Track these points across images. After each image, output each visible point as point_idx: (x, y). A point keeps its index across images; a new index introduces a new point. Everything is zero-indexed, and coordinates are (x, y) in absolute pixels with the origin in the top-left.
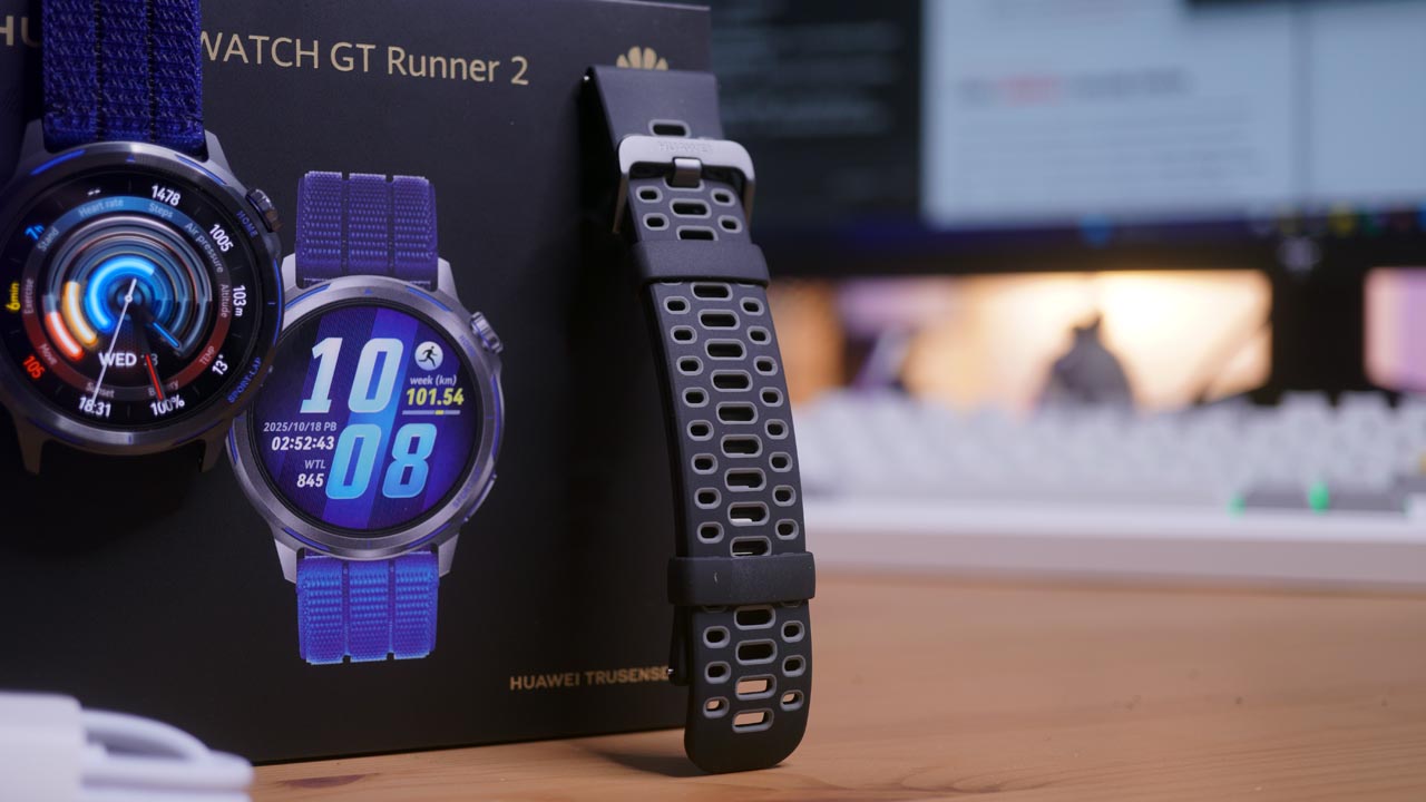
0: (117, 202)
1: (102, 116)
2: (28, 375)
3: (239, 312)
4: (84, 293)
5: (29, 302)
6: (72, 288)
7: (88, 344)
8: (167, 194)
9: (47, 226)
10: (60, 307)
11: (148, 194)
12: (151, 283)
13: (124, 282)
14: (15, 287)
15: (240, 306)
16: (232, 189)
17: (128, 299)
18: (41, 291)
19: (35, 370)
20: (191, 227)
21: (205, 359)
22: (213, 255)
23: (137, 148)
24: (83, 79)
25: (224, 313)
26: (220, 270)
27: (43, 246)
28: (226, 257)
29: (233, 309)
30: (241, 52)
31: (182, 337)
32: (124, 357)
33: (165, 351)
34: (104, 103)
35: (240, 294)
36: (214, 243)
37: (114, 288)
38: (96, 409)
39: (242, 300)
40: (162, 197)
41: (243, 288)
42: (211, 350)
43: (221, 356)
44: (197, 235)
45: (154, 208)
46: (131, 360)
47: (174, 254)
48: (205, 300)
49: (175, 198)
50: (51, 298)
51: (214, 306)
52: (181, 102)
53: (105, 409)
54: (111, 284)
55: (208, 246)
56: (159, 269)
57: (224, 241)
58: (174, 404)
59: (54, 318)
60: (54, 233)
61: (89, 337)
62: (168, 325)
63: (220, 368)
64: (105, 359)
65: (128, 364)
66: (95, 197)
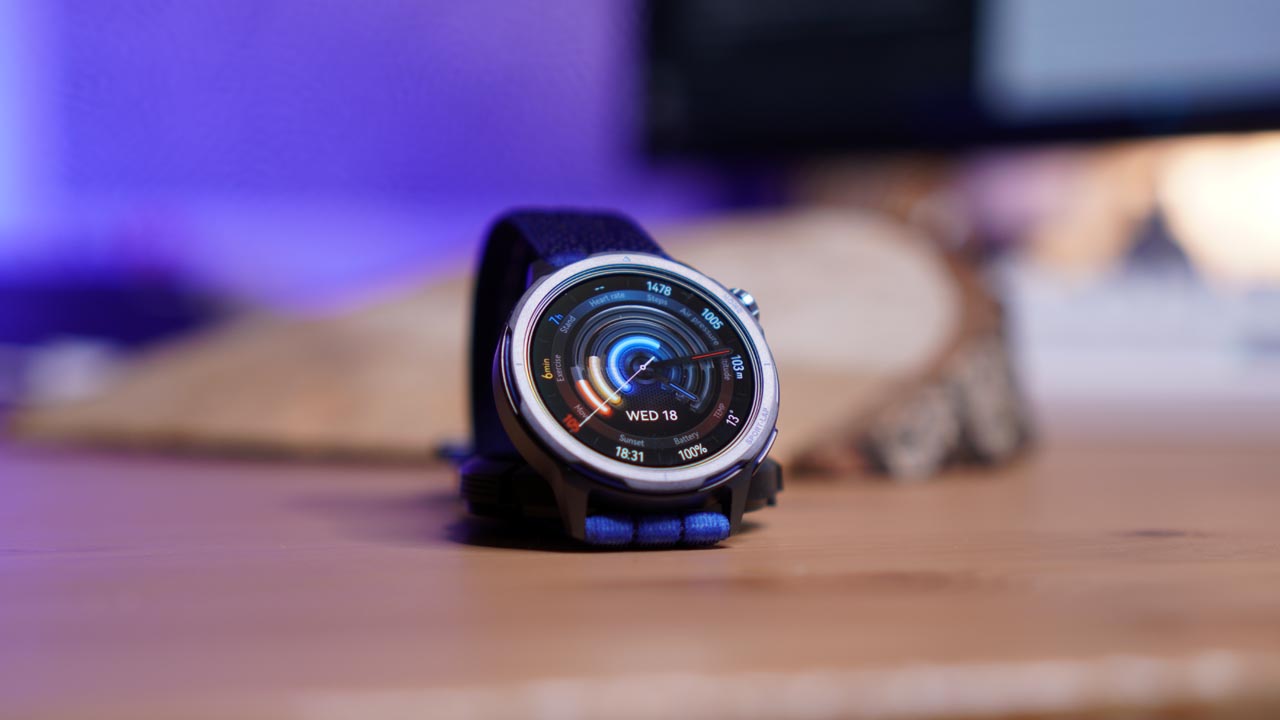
0: (619, 295)
3: (740, 376)
4: (604, 365)
5: (560, 373)
6: (594, 361)
7: (615, 404)
8: (660, 288)
9: (565, 314)
10: (586, 376)
11: (644, 290)
12: (660, 355)
13: (640, 355)
14: (546, 361)
15: (740, 371)
17: (643, 367)
18: (568, 365)
19: (574, 425)
20: (684, 311)
21: (718, 414)
22: (708, 333)
25: (727, 376)
26: (716, 343)
27: (565, 329)
28: (720, 334)
29: (734, 372)
31: (698, 390)
32: (648, 413)
33: (683, 408)
35: (737, 361)
36: (707, 323)
37: (629, 360)
38: (630, 456)
39: (740, 367)
40: (657, 290)
41: (739, 357)
42: (721, 407)
43: (732, 412)
44: (691, 318)
45: (650, 298)
46: (654, 416)
47: (675, 333)
48: (709, 368)
49: (667, 291)
50: (578, 369)
51: (717, 373)
53: (639, 456)
54: (626, 357)
55: (702, 326)
56: (664, 344)
57: (715, 319)
58: (698, 451)
59: (583, 384)
60: (572, 319)
61: (614, 398)
62: (682, 383)
63: (734, 421)
64: (632, 416)
65: (652, 419)
66: (601, 292)
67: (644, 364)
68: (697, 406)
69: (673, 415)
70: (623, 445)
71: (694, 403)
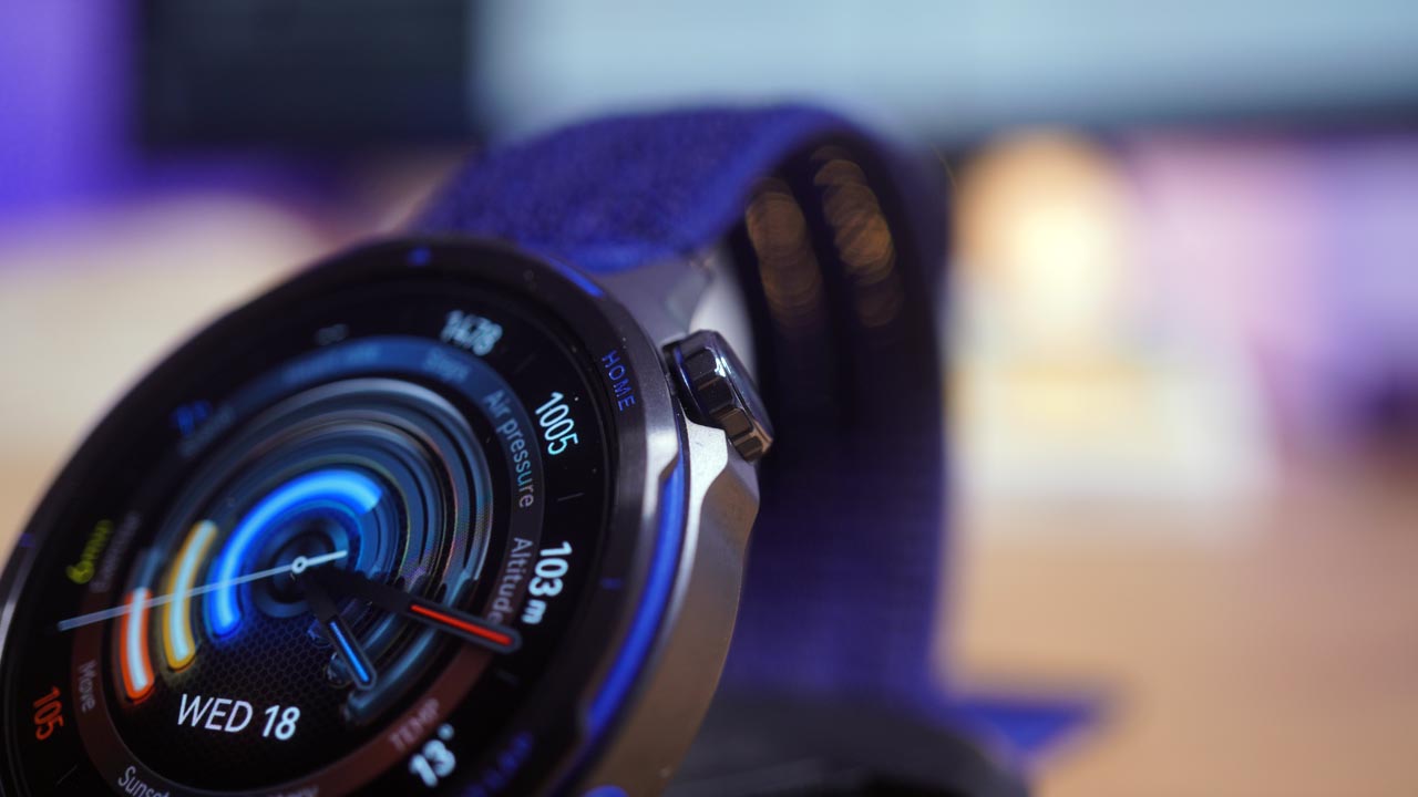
0: (366, 353)
2: (29, 732)
3: (535, 613)
4: (217, 551)
5: (110, 568)
6: (204, 533)
7: (171, 670)
8: (474, 330)
10: (159, 580)
12: (361, 530)
13: (312, 527)
14: (101, 530)
15: (543, 598)
17: (298, 564)
18: (142, 541)
19: (47, 721)
20: (496, 402)
21: (401, 736)
22: (523, 468)
25: (498, 613)
26: (528, 501)
27: (189, 448)
28: (553, 472)
29: (522, 599)
31: (383, 660)
32: (229, 708)
33: (322, 701)
35: (551, 564)
36: (536, 434)
37: (281, 539)
39: (551, 582)
40: (462, 337)
41: (567, 549)
42: (428, 711)
43: (447, 732)
44: (505, 418)
45: (435, 361)
46: (240, 718)
47: (436, 465)
48: (464, 576)
49: (488, 337)
50: (154, 558)
51: (479, 594)
54: (279, 530)
55: (519, 444)
56: (391, 498)
57: (560, 431)
59: (139, 602)
60: (225, 417)
61: (181, 653)
63: (432, 763)
64: (191, 711)
65: (229, 728)
67: (309, 556)
68: (361, 704)
69: (285, 723)
71: (359, 694)
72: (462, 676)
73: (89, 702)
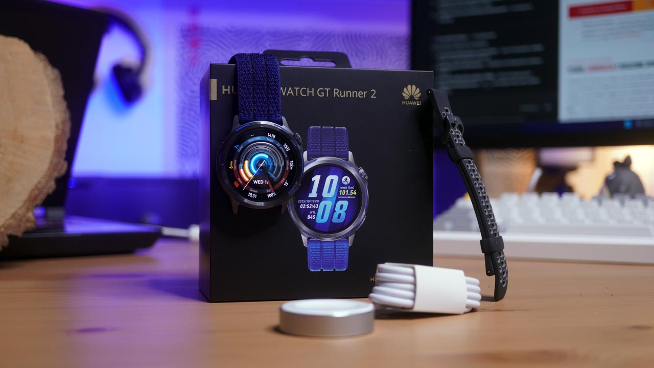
0: (258, 138)
1: (254, 113)
2: (235, 186)
3: (291, 168)
4: (250, 164)
5: (235, 166)
6: (247, 162)
7: (250, 178)
9: (240, 145)
10: (243, 168)
11: (267, 136)
12: (267, 160)
13: (261, 160)
14: (231, 162)
16: (290, 133)
17: (261, 165)
18: (238, 163)
19: (237, 185)
20: (278, 145)
21: (282, 182)
22: (284, 152)
23: (263, 122)
24: (249, 103)
25: (287, 169)
26: (286, 156)
27: (239, 151)
28: (288, 153)
30: (292, 92)
31: (276, 175)
32: (260, 181)
33: (271, 180)
34: (255, 110)
35: (292, 163)
37: (257, 162)
38: (253, 196)
39: (292, 165)
40: (271, 136)
41: (293, 161)
42: (284, 179)
43: (286, 181)
44: (280, 147)
45: (268, 139)
47: (273, 152)
48: (282, 165)
49: (274, 136)
50: (241, 165)
51: (285, 167)
52: (275, 109)
53: (255, 196)
55: (283, 150)
56: (270, 156)
57: (287, 148)
58: (273, 195)
59: (242, 170)
60: (242, 147)
61: (251, 176)
62: (272, 173)
63: (286, 184)
64: (255, 182)
65: (261, 183)
66: (253, 137)
68: (276, 179)
69: (268, 182)
70: (251, 192)
72: (286, 175)
73: (241, 183)
